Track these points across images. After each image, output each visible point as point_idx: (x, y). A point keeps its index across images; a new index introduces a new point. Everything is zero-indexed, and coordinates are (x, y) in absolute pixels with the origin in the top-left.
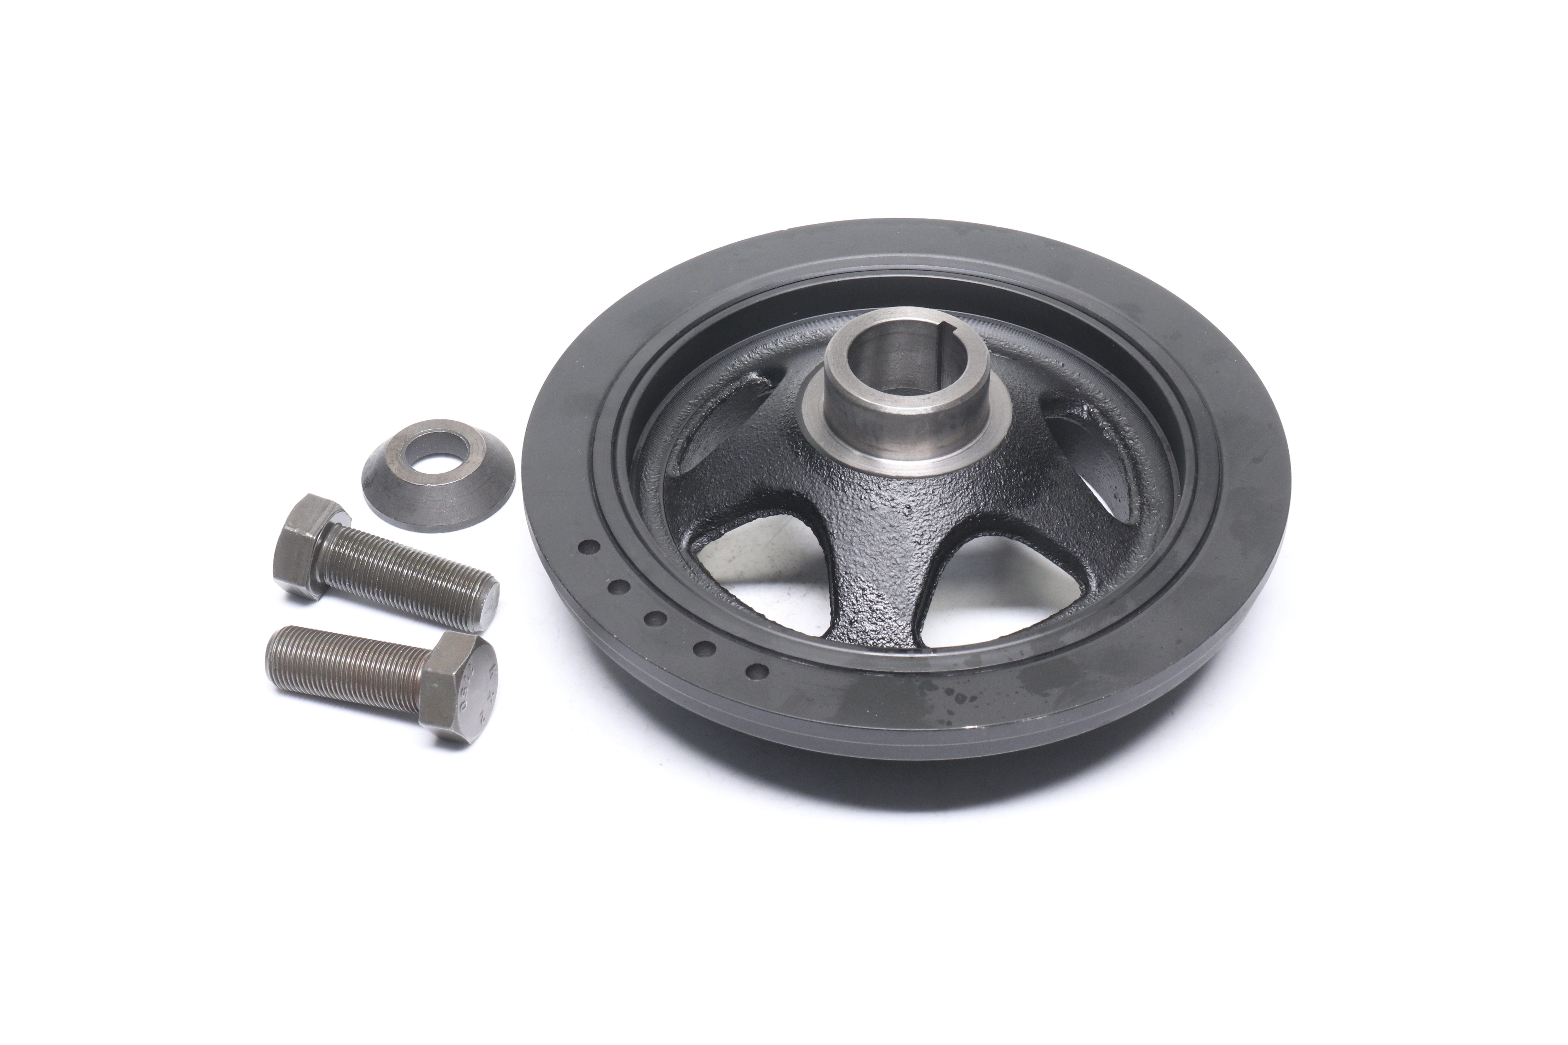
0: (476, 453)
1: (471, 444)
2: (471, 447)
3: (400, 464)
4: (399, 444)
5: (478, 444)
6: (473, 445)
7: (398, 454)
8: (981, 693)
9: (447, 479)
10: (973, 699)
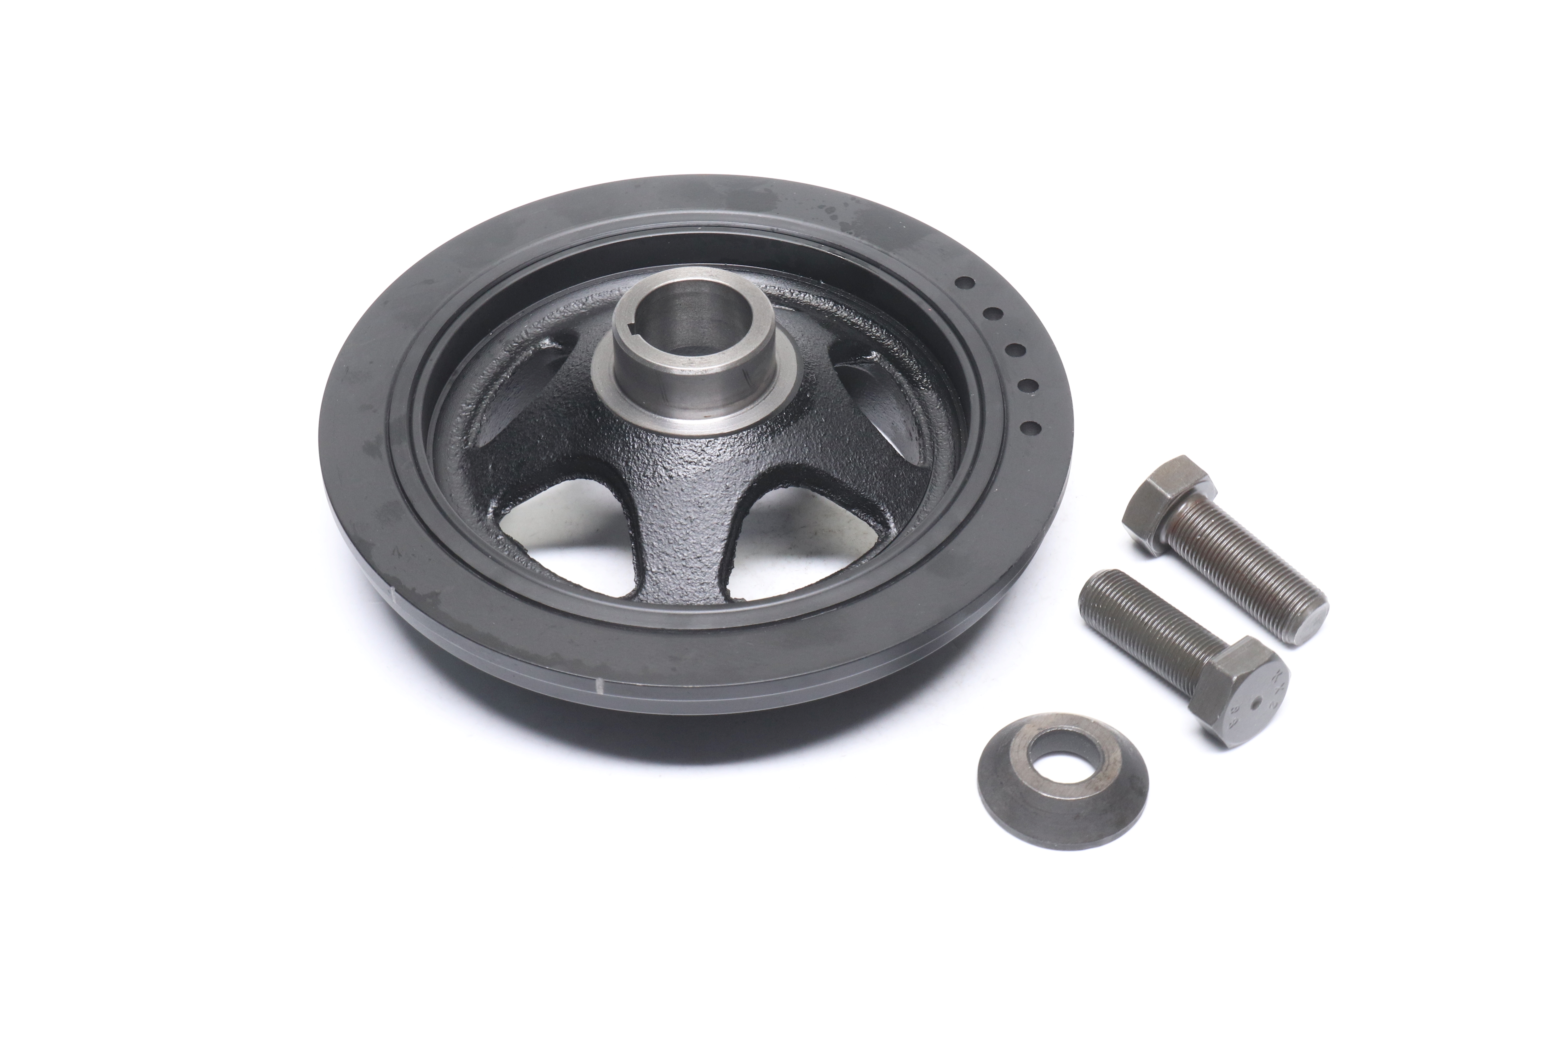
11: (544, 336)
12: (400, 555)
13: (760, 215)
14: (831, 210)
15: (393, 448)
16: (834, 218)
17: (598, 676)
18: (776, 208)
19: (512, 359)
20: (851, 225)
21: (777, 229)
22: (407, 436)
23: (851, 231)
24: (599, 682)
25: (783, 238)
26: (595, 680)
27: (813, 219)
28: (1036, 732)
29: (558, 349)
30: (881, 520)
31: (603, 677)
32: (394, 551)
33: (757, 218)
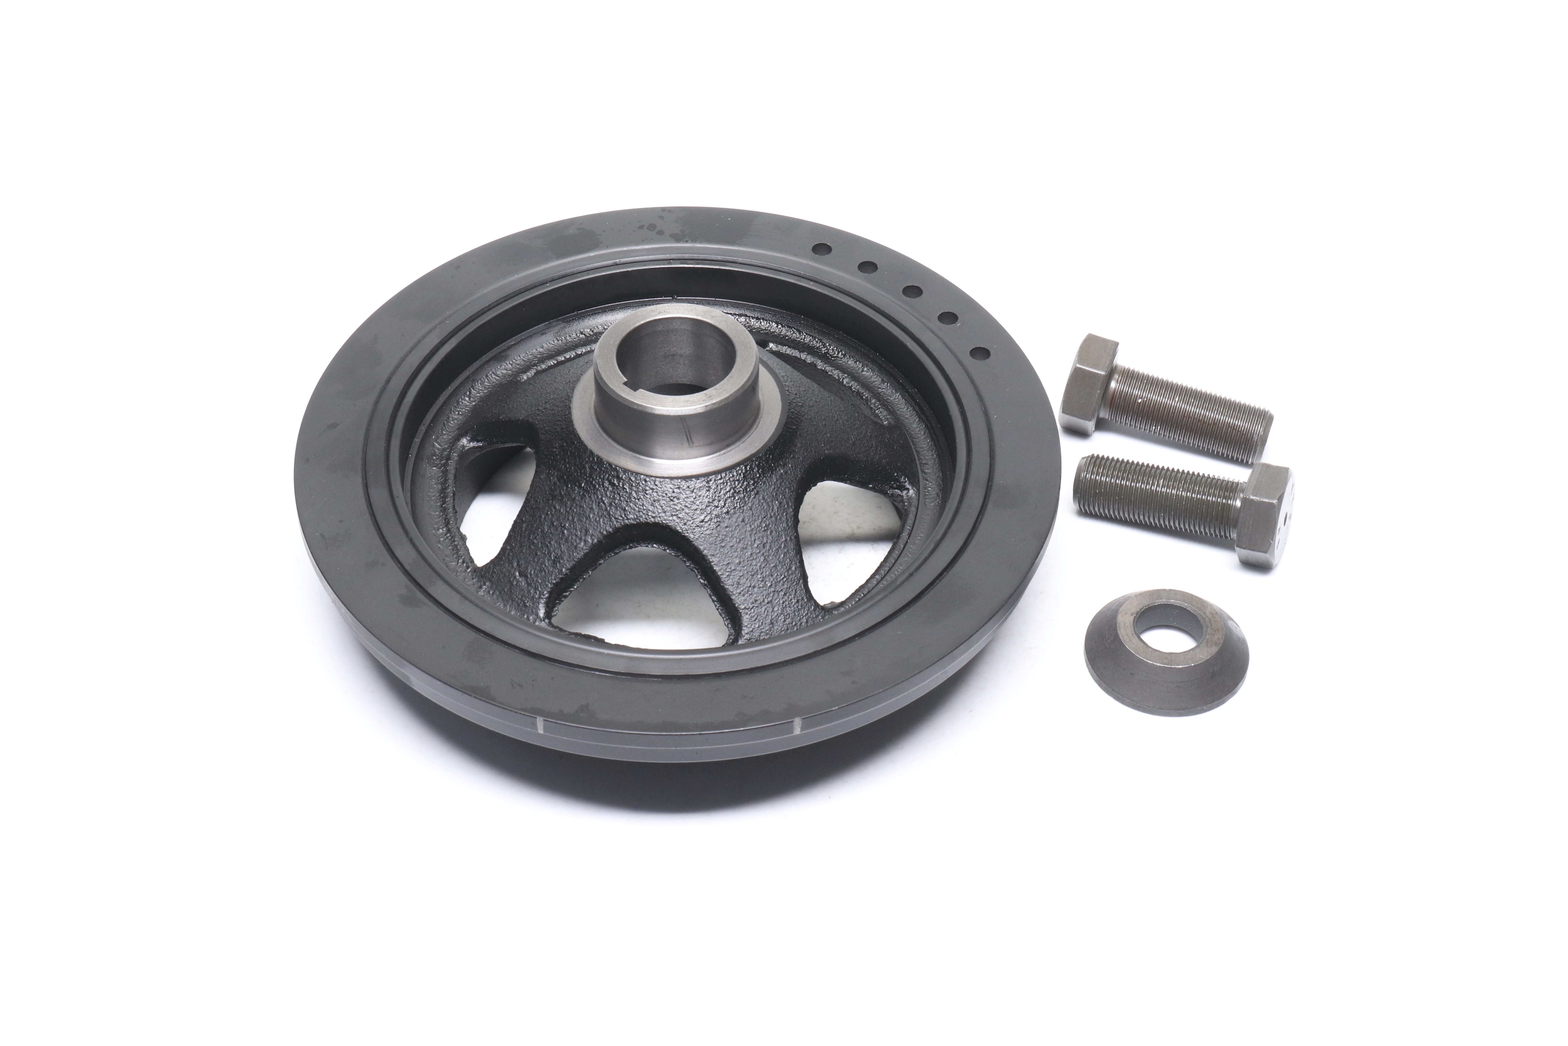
0: (1126, 625)
1: (1134, 635)
2: (1133, 632)
3: (1205, 613)
4: (1212, 636)
5: (1127, 635)
6: (1132, 634)
7: (1209, 624)
8: (634, 231)
9: (1150, 595)
10: (641, 227)
11: (458, 438)
12: (521, 686)
13: (592, 254)
14: (652, 227)
15: (431, 590)
16: (661, 233)
17: (794, 717)
18: (602, 242)
19: (445, 472)
20: (681, 234)
21: (620, 261)
22: (434, 575)
23: (687, 239)
24: (798, 722)
25: (631, 267)
26: (792, 721)
27: (643, 240)
28: (1132, 618)
29: (479, 447)
30: (897, 485)
31: (799, 716)
32: (512, 685)
33: (590, 258)
